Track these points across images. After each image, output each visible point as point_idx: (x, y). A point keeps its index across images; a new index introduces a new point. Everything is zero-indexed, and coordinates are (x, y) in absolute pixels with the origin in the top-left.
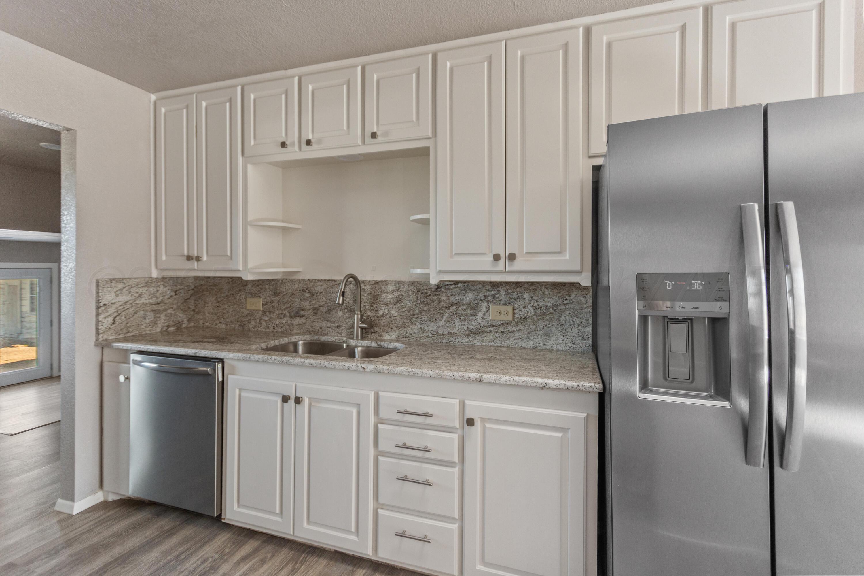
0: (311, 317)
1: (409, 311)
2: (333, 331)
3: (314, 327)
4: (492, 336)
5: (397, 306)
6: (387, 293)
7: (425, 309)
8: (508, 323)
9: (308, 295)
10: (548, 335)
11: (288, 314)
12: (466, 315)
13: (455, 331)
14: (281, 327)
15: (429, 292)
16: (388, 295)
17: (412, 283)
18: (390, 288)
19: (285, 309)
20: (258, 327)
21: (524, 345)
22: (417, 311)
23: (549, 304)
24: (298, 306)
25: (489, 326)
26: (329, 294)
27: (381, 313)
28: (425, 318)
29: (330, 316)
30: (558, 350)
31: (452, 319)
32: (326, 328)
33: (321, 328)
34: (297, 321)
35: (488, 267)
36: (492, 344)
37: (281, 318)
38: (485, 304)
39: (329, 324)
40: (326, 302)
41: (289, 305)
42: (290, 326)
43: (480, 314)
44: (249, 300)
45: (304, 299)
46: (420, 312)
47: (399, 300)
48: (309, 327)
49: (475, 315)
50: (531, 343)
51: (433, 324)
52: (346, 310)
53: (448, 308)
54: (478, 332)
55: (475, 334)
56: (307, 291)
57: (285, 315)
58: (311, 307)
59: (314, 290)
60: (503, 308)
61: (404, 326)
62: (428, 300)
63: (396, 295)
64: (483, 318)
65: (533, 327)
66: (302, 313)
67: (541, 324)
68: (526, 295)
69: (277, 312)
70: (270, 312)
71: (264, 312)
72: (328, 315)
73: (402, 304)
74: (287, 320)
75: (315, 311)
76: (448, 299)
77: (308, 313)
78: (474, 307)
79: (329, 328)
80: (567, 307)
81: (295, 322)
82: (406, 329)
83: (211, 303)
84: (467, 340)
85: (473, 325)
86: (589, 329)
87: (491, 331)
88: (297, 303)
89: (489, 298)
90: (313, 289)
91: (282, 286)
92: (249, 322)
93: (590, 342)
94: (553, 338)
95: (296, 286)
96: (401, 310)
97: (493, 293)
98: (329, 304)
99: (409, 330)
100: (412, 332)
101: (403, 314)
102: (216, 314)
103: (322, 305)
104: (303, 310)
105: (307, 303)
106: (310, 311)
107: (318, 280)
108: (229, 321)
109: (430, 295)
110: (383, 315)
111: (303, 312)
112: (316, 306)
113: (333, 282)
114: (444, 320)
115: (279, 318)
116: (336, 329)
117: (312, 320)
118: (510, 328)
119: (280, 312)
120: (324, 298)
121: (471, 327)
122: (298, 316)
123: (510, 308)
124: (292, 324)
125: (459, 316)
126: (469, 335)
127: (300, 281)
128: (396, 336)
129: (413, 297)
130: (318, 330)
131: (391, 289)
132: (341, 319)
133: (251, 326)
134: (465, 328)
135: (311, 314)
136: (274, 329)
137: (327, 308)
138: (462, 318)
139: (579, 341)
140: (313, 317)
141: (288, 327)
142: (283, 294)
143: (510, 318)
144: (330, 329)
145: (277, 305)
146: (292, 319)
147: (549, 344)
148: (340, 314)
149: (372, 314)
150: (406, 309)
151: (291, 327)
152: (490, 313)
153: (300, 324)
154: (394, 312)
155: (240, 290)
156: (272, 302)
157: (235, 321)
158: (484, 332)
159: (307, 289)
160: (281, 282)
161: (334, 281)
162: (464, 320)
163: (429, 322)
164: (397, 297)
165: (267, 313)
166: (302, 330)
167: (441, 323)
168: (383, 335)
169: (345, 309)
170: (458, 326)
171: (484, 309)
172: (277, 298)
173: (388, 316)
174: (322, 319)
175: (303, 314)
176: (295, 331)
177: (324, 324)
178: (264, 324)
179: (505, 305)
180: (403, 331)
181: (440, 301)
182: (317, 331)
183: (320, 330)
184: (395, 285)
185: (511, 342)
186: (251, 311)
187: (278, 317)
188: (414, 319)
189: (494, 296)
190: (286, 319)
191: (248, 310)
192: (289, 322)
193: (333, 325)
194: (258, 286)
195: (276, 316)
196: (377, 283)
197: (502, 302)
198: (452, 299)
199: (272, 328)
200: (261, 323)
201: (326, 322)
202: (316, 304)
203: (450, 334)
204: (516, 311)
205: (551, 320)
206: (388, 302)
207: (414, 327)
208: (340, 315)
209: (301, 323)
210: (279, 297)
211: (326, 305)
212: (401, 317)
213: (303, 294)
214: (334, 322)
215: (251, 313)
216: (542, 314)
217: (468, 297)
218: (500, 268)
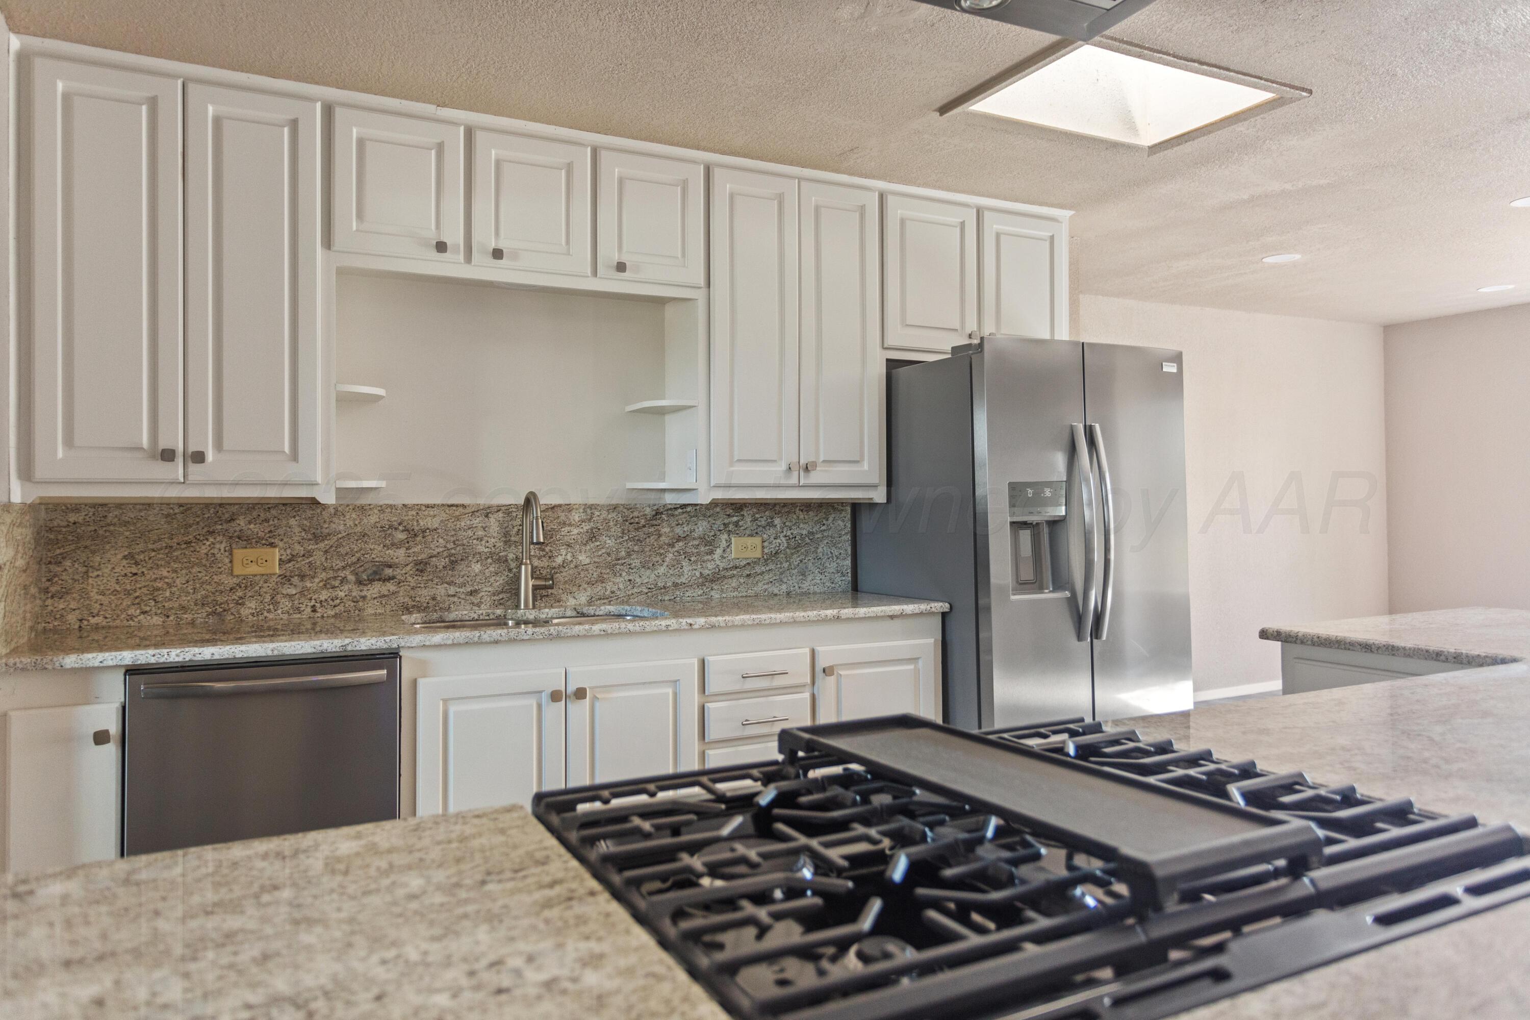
0: (409, 579)
1: (609, 554)
2: (463, 601)
3: (418, 599)
4: (734, 583)
5: (588, 547)
6: (570, 525)
7: (636, 548)
8: (756, 562)
9: (401, 536)
10: (804, 575)
11: (352, 578)
12: (698, 554)
13: (683, 580)
14: (335, 606)
15: (643, 522)
16: (572, 528)
17: (615, 508)
18: (576, 517)
19: (344, 568)
20: (269, 611)
21: (776, 591)
22: (623, 554)
23: (804, 532)
24: (377, 559)
25: (731, 569)
26: (453, 533)
27: (559, 560)
28: (636, 562)
29: (456, 573)
30: (815, 593)
31: (679, 562)
32: (446, 598)
33: (434, 599)
34: (376, 589)
35: (776, 480)
36: (736, 594)
37: (334, 587)
38: (725, 536)
39: (452, 590)
40: (445, 547)
41: (354, 559)
42: (357, 602)
43: (719, 551)
44: (239, 553)
45: (393, 545)
46: (629, 554)
47: (592, 536)
48: (407, 599)
49: (711, 552)
50: (784, 587)
51: (648, 572)
52: (490, 560)
53: (672, 545)
54: (715, 578)
55: (712, 581)
56: (401, 528)
57: (344, 580)
58: (411, 559)
59: (418, 525)
60: (750, 541)
61: (602, 580)
62: (641, 534)
63: (588, 527)
64: (723, 557)
65: (786, 565)
66: (389, 572)
67: (795, 560)
68: (777, 521)
69: (323, 575)
70: (302, 577)
71: (286, 579)
72: (450, 572)
73: (598, 543)
74: (350, 591)
75: (421, 567)
76: (673, 531)
77: (404, 571)
78: (709, 542)
79: (454, 596)
80: (825, 534)
81: (370, 592)
82: (604, 585)
83: (110, 567)
84: (700, 592)
85: (709, 568)
86: (848, 562)
87: (734, 576)
88: (377, 552)
89: (731, 527)
90: (415, 523)
91: (335, 520)
92: (237, 604)
93: (849, 578)
94: (810, 578)
95: (373, 519)
96: (596, 554)
97: (735, 519)
98: (453, 551)
99: (609, 586)
100: (615, 588)
101: (598, 560)
102: (128, 593)
103: (435, 553)
104: (390, 567)
105: (402, 552)
106: (408, 568)
107: (427, 506)
108: (176, 605)
109: (644, 526)
110: (563, 566)
111: (391, 570)
112: (422, 556)
113: (461, 509)
114: (666, 564)
115: (328, 586)
116: (468, 598)
117: (412, 585)
118: (758, 569)
119: (331, 574)
120: (441, 540)
121: (706, 572)
122: (379, 580)
123: (757, 540)
124: (364, 597)
125: (688, 556)
126: (703, 584)
127: (382, 509)
128: (588, 599)
129: (616, 530)
130: (428, 603)
131: (577, 519)
132: (478, 578)
133: (244, 612)
134: (698, 574)
135: (411, 572)
136: (314, 611)
137: (447, 560)
138: (692, 559)
139: (837, 578)
140: (416, 578)
141: (352, 604)
142: (340, 536)
143: (758, 554)
144: (456, 599)
145: (323, 559)
146: (361, 587)
147: (805, 586)
148: (477, 567)
149: (545, 563)
150: (604, 551)
151: (361, 604)
152: (733, 549)
153: (384, 596)
154: (583, 558)
155: (211, 533)
156: (309, 554)
157: (196, 604)
158: (724, 577)
159: (400, 524)
160: (333, 511)
161: (464, 506)
162: (695, 562)
163: (643, 569)
164: (587, 532)
165: (295, 580)
166: (388, 608)
167: (662, 570)
168: (564, 599)
169: (487, 558)
170: (688, 571)
171: (724, 544)
172: (322, 545)
173: (572, 566)
174: (436, 580)
175: (391, 575)
176: (370, 611)
177: (441, 591)
178: (285, 604)
179: (751, 535)
180: (600, 588)
181: (660, 536)
182: (425, 605)
183: (432, 603)
184: (585, 511)
185: (760, 588)
186: (245, 577)
187: (326, 585)
188: (618, 567)
189: (736, 524)
190: (346, 587)
191: (237, 576)
192: (354, 594)
193: (461, 590)
194: (267, 520)
195: (321, 584)
196: (553, 508)
197: (748, 532)
198: (679, 530)
199: (309, 610)
200: (275, 604)
201: (446, 585)
202: (421, 552)
203: (676, 585)
204: (766, 544)
205: (807, 553)
206: (573, 541)
207: (618, 580)
208: (477, 571)
209: (386, 593)
210: (326, 542)
211: (445, 552)
212: (596, 565)
213: (390, 534)
214: (463, 585)
215: (247, 583)
216: (796, 545)
217: (702, 527)
218: (794, 480)
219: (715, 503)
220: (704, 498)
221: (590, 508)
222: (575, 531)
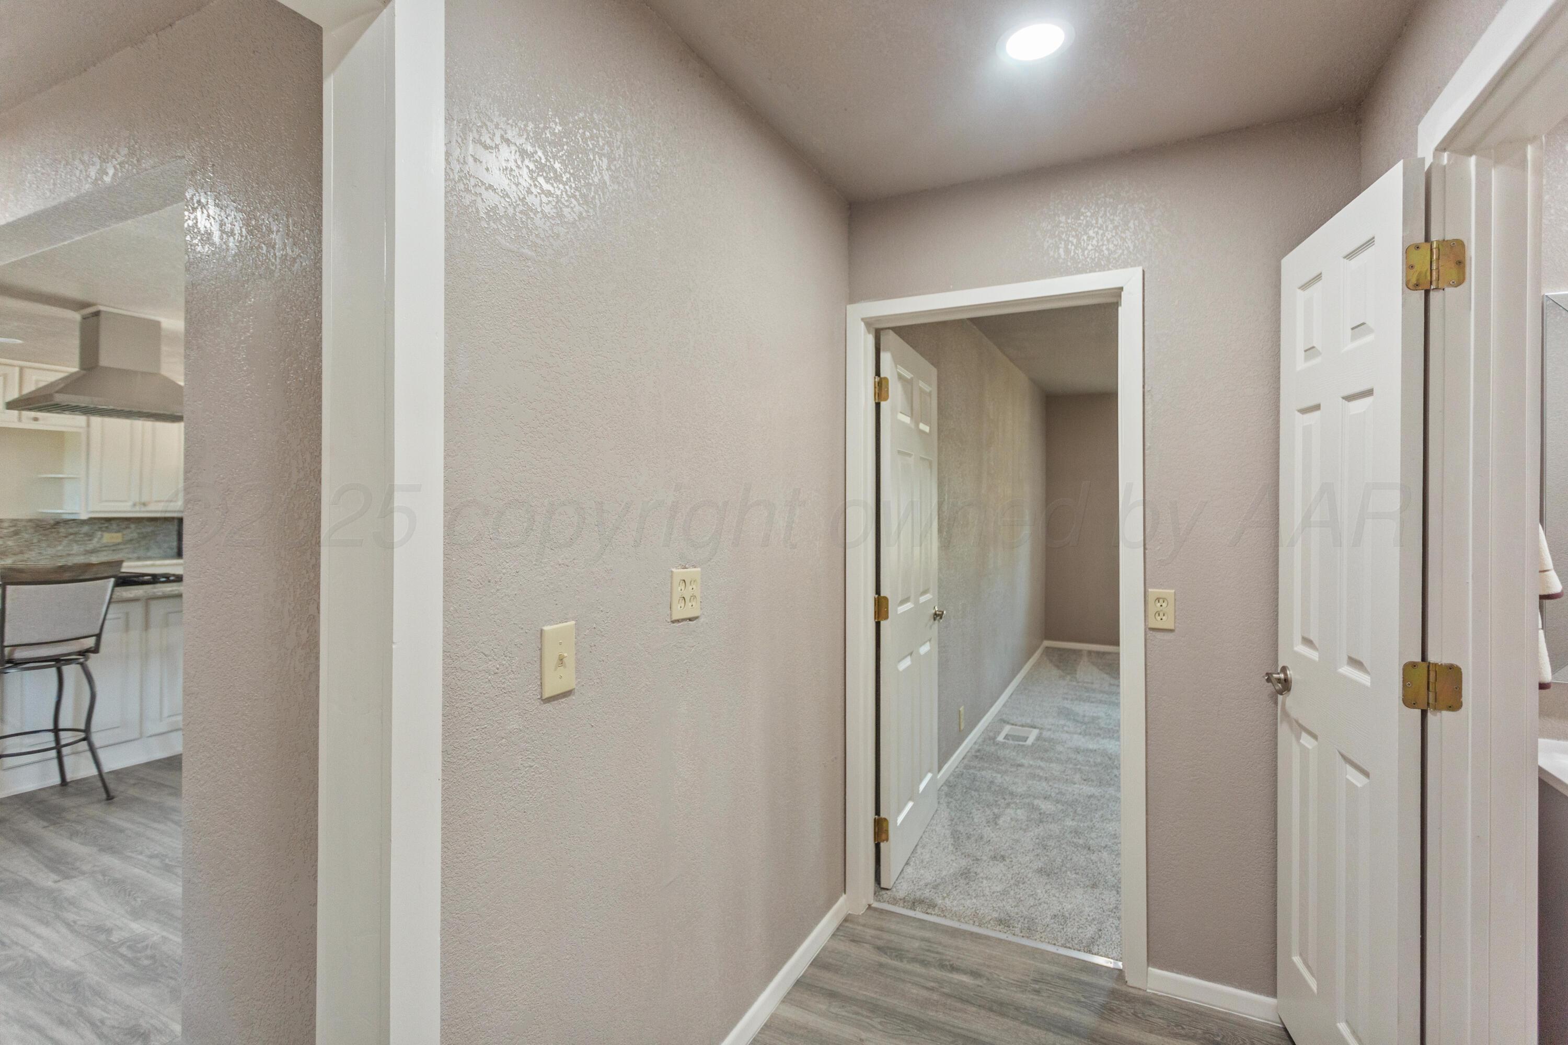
1: (26, 541)
4: (105, 553)
5: (13, 538)
7: (44, 538)
8: (119, 544)
12: (83, 541)
13: (73, 552)
17: (30, 520)
18: (6, 524)
21: (131, 557)
22: (35, 541)
23: (148, 530)
25: (103, 547)
28: (44, 545)
31: (71, 544)
35: (129, 509)
38: (100, 533)
43: (96, 539)
46: (39, 542)
47: (16, 533)
49: (91, 540)
50: (136, 555)
51: (51, 549)
53: (66, 537)
54: (94, 551)
55: (91, 553)
60: (115, 535)
61: (22, 552)
62: (47, 532)
63: (13, 529)
64: (98, 542)
65: (137, 545)
67: (143, 543)
68: (132, 526)
73: (20, 536)
76: (67, 531)
78: (90, 536)
84: (84, 558)
85: (90, 547)
87: (105, 550)
89: (103, 529)
96: (18, 541)
97: (106, 525)
100: (30, 556)
101: (20, 544)
109: (49, 528)
114: (62, 545)
118: (120, 547)
121: (88, 549)
123: (119, 535)
125: (76, 542)
126: (85, 554)
128: (13, 561)
129: (31, 530)
134: (83, 550)
138: (79, 543)
139: (168, 550)
143: (120, 540)
147: (149, 554)
150: (23, 540)
152: (104, 538)
154: (10, 543)
158: (99, 551)
163: (48, 548)
164: (13, 531)
167: (60, 548)
170: (77, 549)
171: (99, 536)
179: (116, 532)
181: (59, 533)
189: (107, 528)
197: (114, 531)
198: (70, 530)
203: (69, 555)
204: (125, 536)
216: (144, 537)
217: (86, 529)
218: (137, 508)
219: (91, 519)
220: (84, 516)
221: (14, 522)
222: (5, 531)
